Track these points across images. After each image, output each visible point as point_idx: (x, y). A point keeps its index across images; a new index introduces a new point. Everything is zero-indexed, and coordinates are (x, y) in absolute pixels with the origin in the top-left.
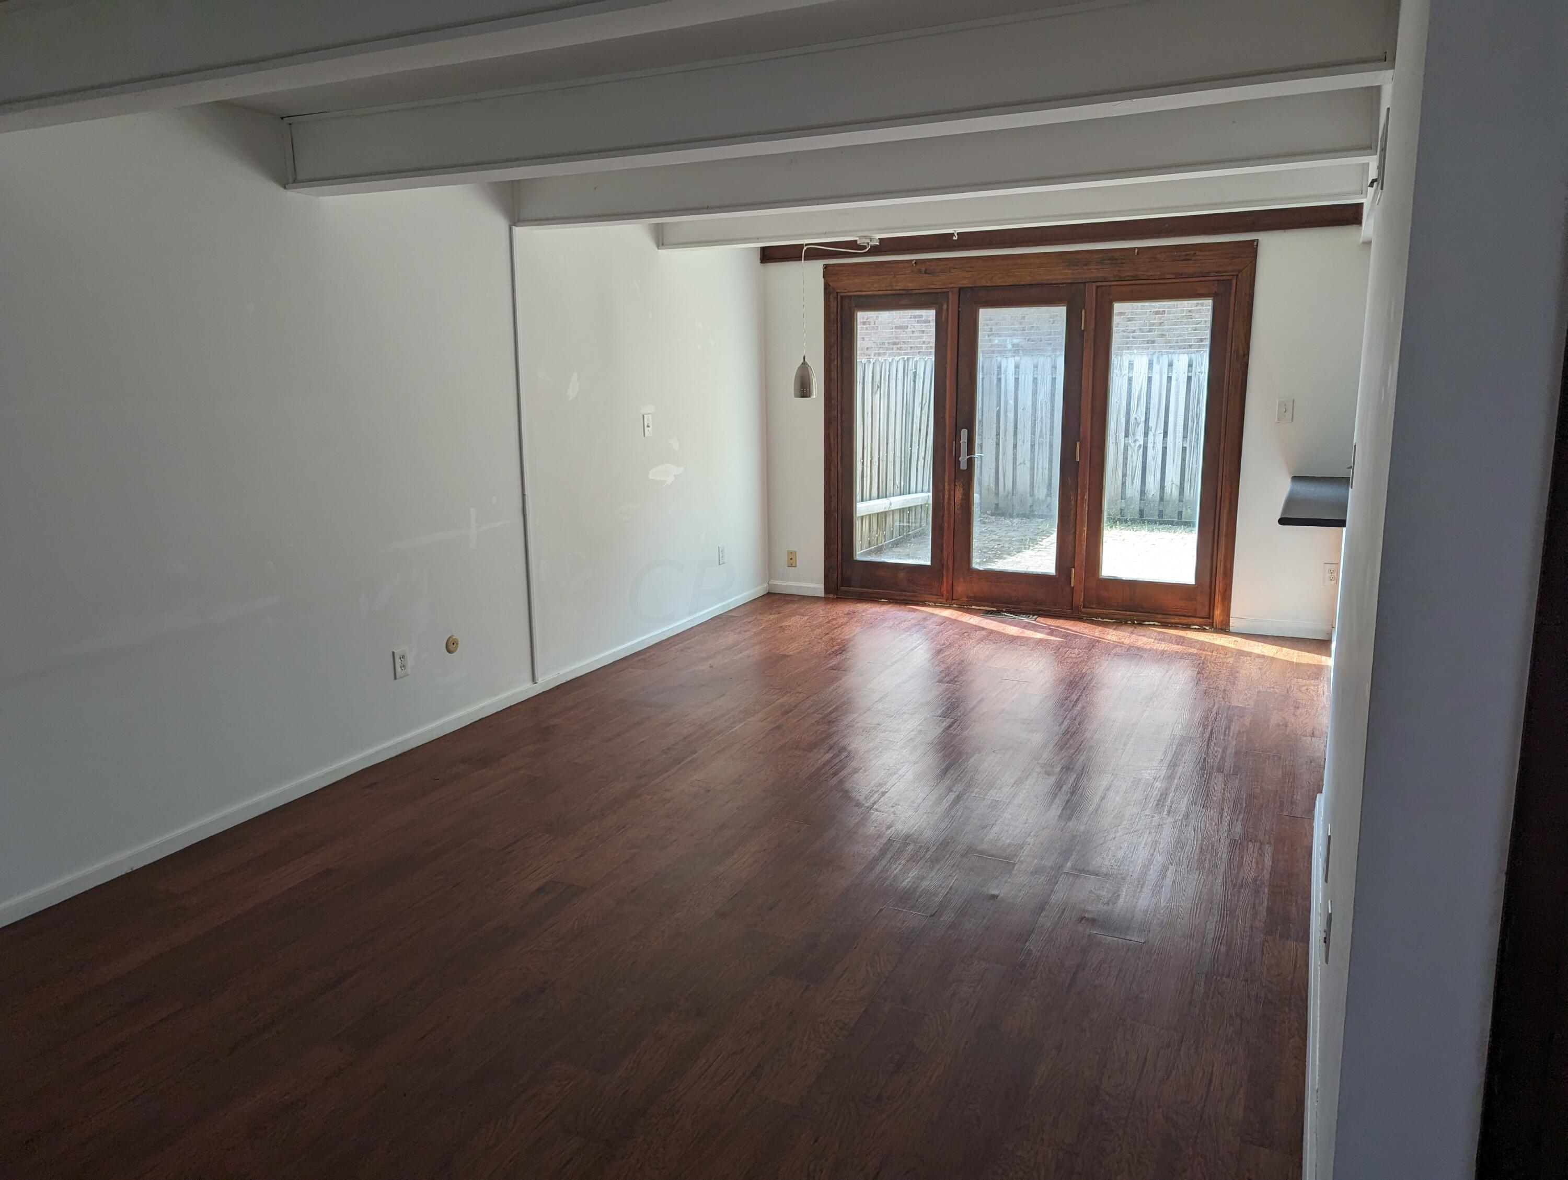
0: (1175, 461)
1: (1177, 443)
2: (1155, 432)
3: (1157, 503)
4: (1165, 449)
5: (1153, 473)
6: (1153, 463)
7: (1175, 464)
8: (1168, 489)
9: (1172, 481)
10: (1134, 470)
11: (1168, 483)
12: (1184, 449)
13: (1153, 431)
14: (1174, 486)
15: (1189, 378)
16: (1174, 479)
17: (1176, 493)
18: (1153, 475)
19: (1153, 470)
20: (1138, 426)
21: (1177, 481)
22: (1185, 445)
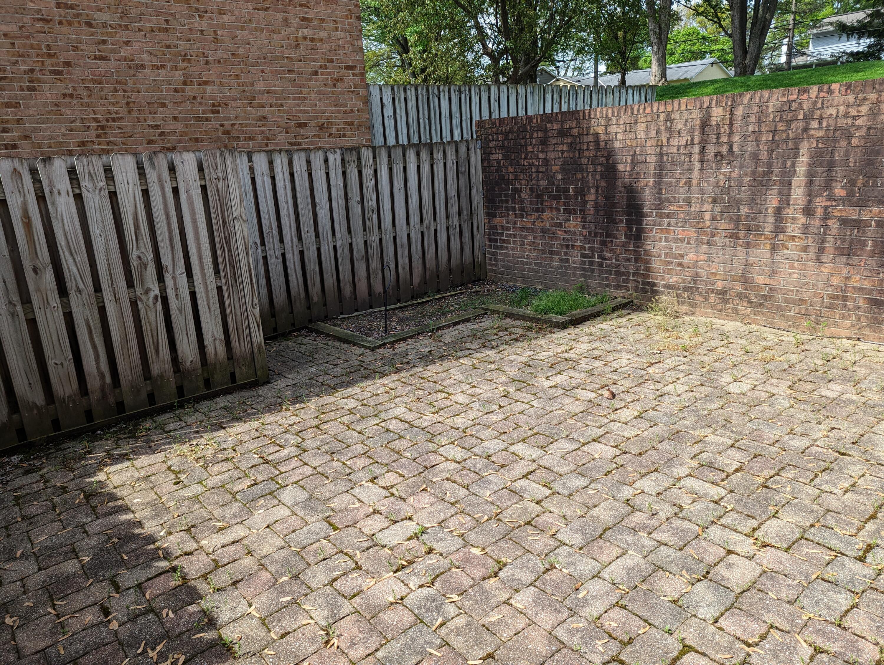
0: (212, 309)
1: (208, 283)
2: (174, 272)
3: (200, 371)
4: (193, 295)
5: (185, 332)
6: (181, 318)
7: (212, 313)
8: (210, 349)
9: (213, 336)
10: (155, 334)
11: (208, 341)
12: (219, 289)
13: (171, 272)
14: (217, 342)
15: (204, 188)
16: (215, 333)
17: (221, 350)
18: (185, 335)
19: (184, 328)
20: (146, 268)
21: (219, 334)
22: (219, 284)
